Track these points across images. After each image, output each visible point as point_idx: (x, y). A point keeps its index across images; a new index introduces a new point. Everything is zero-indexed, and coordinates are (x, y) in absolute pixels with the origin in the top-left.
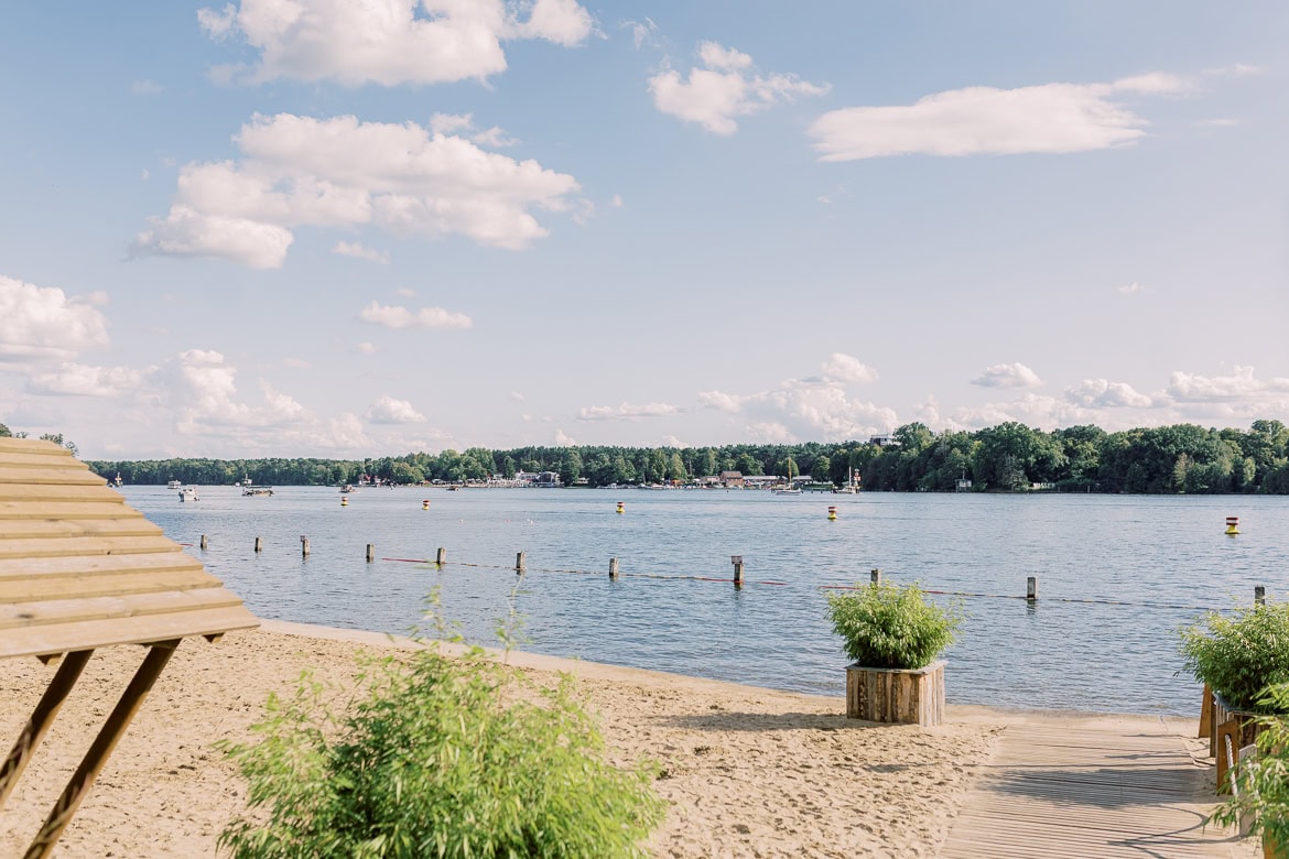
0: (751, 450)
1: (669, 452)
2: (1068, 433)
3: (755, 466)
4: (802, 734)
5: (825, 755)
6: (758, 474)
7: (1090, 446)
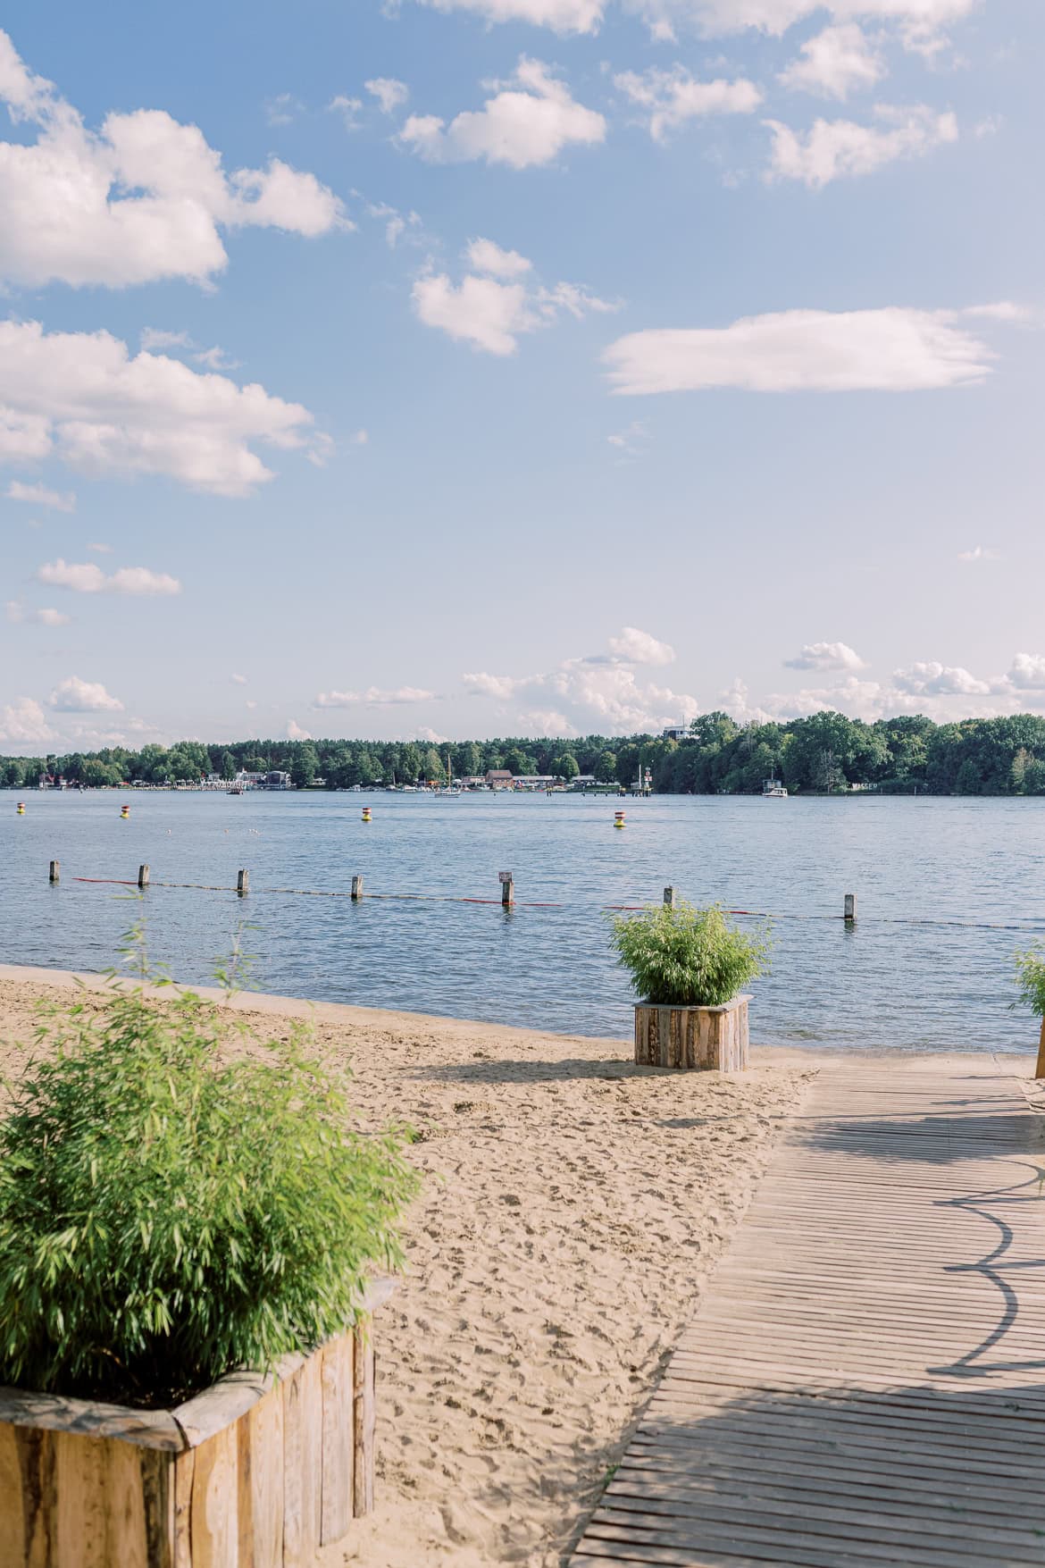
0: (522, 745)
1: (424, 747)
2: (893, 725)
3: (528, 764)
4: (584, 1084)
5: (608, 1108)
6: (531, 773)
7: (917, 740)
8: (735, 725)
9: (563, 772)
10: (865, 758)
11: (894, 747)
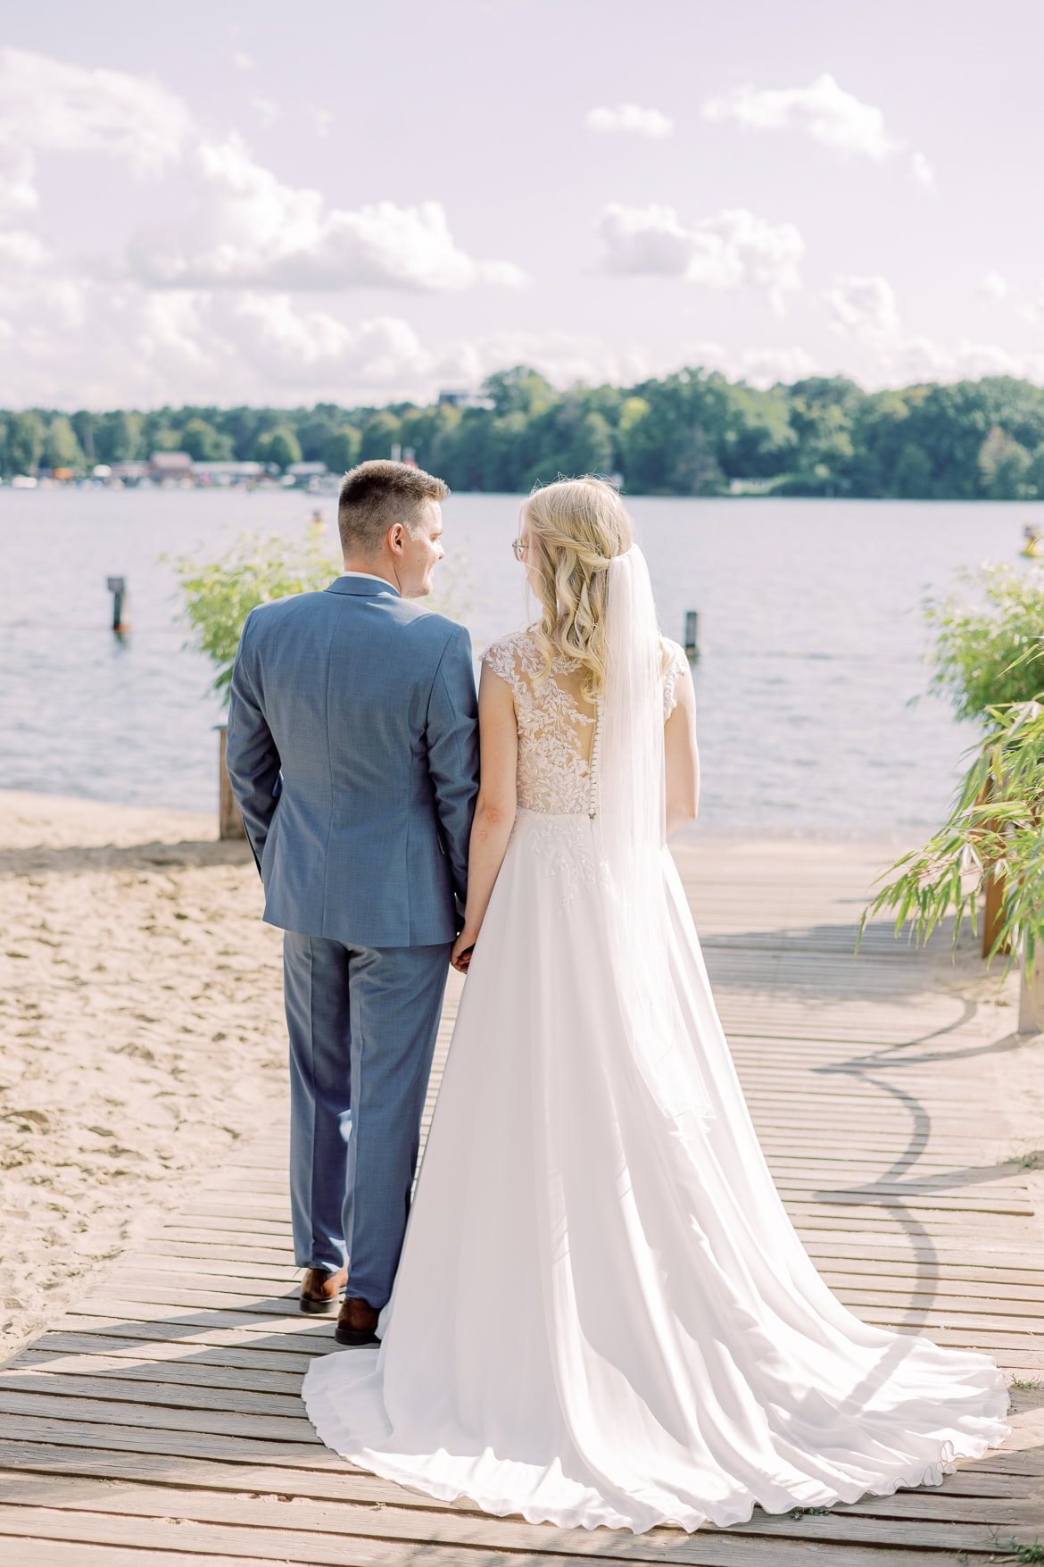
0: (208, 415)
1: (47, 418)
2: (798, 389)
3: (217, 446)
6: (221, 459)
7: (835, 415)
8: (548, 387)
9: (275, 458)
10: (752, 440)
11: (801, 425)
